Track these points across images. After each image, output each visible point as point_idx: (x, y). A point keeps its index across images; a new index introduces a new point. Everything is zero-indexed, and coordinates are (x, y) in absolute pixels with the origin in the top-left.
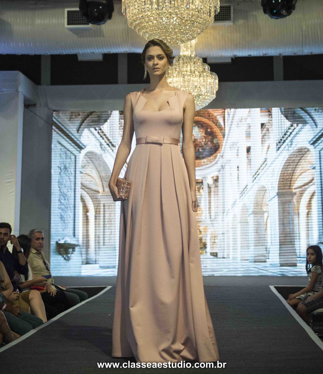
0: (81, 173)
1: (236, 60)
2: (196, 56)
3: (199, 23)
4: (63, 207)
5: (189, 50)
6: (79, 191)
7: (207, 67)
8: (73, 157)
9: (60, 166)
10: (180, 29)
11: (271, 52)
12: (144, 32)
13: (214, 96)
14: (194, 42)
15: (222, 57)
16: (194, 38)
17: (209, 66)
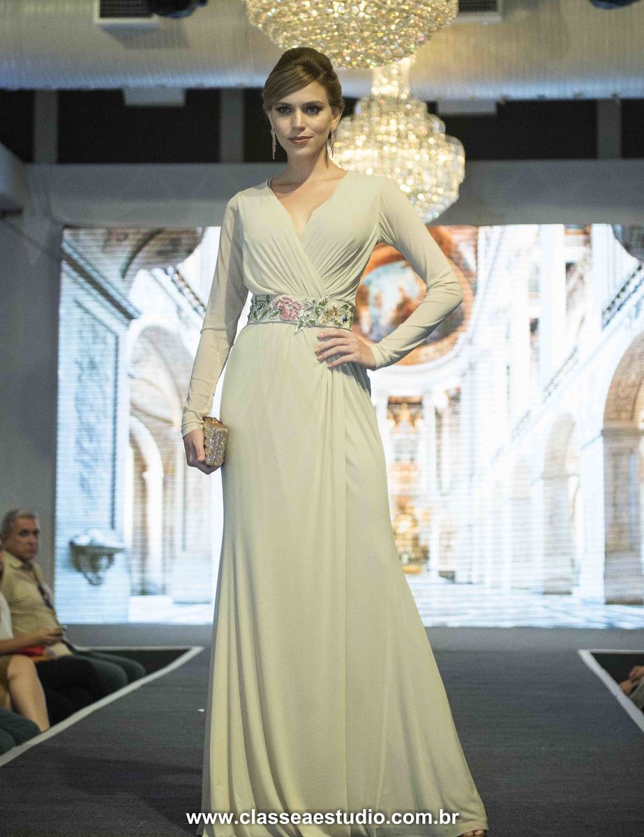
0: (131, 376)
1: (508, 108)
2: (411, 96)
3: (421, 17)
4: (86, 458)
5: (395, 83)
6: (126, 421)
7: (437, 124)
8: (111, 340)
9: (79, 359)
10: (375, 32)
11: (594, 89)
12: (287, 38)
13: (454, 196)
14: (406, 62)
15: (473, 101)
16: (408, 52)
17: (442, 122)
